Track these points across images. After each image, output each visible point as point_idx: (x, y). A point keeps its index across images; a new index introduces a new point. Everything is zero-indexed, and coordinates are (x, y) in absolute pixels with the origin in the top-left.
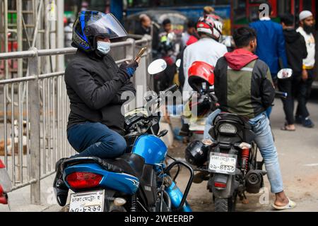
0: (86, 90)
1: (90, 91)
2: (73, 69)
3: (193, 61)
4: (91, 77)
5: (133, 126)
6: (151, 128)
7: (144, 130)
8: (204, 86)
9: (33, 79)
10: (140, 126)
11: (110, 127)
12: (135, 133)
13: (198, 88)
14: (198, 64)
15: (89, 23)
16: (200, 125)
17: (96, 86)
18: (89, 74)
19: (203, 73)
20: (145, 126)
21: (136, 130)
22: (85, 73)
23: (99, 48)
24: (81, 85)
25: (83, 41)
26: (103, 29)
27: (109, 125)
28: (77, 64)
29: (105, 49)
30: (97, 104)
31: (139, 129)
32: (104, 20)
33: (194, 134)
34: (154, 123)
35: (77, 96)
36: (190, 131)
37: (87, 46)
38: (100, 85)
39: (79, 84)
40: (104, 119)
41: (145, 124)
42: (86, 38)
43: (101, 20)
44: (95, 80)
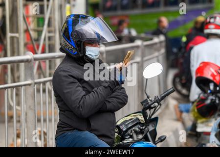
0: (73, 98)
1: (78, 99)
2: (60, 75)
3: (200, 61)
4: (78, 84)
5: (129, 132)
6: (148, 134)
7: (140, 136)
8: (212, 87)
9: (29, 85)
10: (136, 132)
11: (99, 136)
12: (130, 140)
13: (206, 88)
14: (205, 64)
15: (77, 28)
16: (207, 126)
17: (84, 93)
18: (76, 81)
19: (210, 73)
20: (141, 132)
21: (131, 137)
22: (72, 80)
23: (87, 53)
24: (68, 92)
25: (71, 46)
26: (91, 34)
27: (99, 134)
28: (64, 71)
29: (93, 54)
30: (84, 112)
31: (135, 136)
32: (93, 24)
33: (202, 135)
34: (151, 128)
35: (65, 104)
36: (197, 132)
37: (75, 52)
38: (88, 92)
39: (65, 91)
40: (92, 128)
41: (141, 130)
42: (73, 43)
43: (89, 24)
44: (83, 87)
